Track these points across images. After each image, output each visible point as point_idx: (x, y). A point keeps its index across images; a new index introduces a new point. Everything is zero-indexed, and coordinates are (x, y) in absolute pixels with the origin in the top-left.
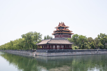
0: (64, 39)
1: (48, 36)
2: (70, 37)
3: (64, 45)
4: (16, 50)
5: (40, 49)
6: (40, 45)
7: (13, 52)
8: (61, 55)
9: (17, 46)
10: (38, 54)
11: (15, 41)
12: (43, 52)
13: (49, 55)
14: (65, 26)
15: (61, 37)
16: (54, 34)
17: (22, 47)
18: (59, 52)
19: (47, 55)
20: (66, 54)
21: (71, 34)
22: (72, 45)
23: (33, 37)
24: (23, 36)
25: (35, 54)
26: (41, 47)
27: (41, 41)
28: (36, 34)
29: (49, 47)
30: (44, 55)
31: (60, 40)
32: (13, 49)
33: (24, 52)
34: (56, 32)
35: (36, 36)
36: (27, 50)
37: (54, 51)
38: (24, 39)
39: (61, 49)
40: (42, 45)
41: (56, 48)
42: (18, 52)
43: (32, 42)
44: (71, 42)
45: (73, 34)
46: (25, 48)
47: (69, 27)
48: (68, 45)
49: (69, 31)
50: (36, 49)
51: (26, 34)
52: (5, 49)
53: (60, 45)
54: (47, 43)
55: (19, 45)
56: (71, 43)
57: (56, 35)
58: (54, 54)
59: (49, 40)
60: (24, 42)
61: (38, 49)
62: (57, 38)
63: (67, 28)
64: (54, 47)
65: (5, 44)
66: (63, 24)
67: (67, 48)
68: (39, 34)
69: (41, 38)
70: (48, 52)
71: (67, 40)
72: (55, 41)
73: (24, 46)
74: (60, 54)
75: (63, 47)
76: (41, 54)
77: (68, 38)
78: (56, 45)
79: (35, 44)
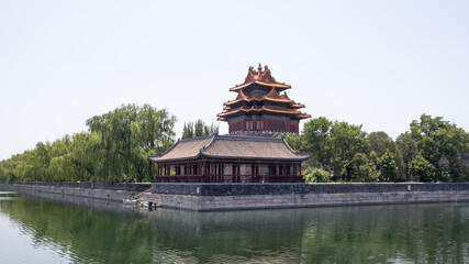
0: (268, 139)
1: (199, 125)
2: (295, 129)
3: (271, 163)
4: (61, 182)
5: (168, 179)
6: (167, 164)
7: (51, 192)
8: (258, 205)
9: (66, 165)
10: (159, 200)
11: (58, 144)
12: (182, 191)
13: (208, 205)
14: (272, 80)
15: (255, 129)
16: (226, 118)
17: (90, 171)
18: (248, 193)
19: (197, 207)
20: (277, 200)
21: (298, 118)
22: (303, 164)
23: (136, 126)
24: (95, 124)
25: (144, 200)
26: (173, 173)
27: (170, 147)
28: (149, 113)
29: (205, 172)
30: (185, 204)
31: (252, 144)
32: (49, 180)
33: (98, 192)
34: (233, 106)
35: (152, 126)
36: (113, 185)
37: (230, 187)
38: (97, 137)
39: (258, 179)
40: (178, 163)
41: (236, 177)
42: (70, 190)
43: (133, 150)
44: (301, 152)
45: (305, 116)
46: (103, 173)
47: (290, 87)
48: (285, 164)
49: (290, 105)
50: (152, 179)
51: (108, 116)
52: (13, 178)
53: (253, 163)
54: (201, 156)
55: (77, 163)
56: (300, 157)
57: (234, 120)
58: (226, 202)
59: (208, 143)
60: (97, 147)
61: (160, 179)
62: (240, 134)
63: (282, 93)
64: (228, 170)
65: (15, 158)
66: (267, 75)
67: (281, 174)
68: (163, 114)
69: (174, 134)
70: (203, 193)
71: (281, 141)
72: (232, 144)
73: (99, 166)
74: (255, 201)
75: (264, 171)
76: (174, 200)
77: (288, 135)
78: (236, 162)
79: (145, 157)
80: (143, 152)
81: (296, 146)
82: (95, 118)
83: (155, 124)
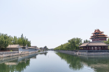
0: (100, 42)
1: (86, 40)
2: (106, 40)
3: (101, 46)
4: (65, 50)
5: (81, 50)
6: (81, 47)
7: (63, 52)
8: (99, 54)
9: (65, 48)
10: (80, 53)
11: (64, 44)
12: (84, 52)
13: (89, 54)
14: (100, 31)
15: (97, 40)
16: (91, 39)
17: (69, 48)
18: (97, 52)
19: (87, 54)
20: (103, 53)
21: (106, 38)
22: (108, 46)
23: (75, 41)
24: (69, 41)
25: (78, 53)
26: (82, 48)
27: (81, 44)
28: (77, 39)
29: (88, 48)
30: (85, 54)
31: (97, 43)
32: (63, 50)
33: (70, 52)
34: (92, 37)
35: (78, 41)
36: (73, 51)
37: (93, 51)
38: (69, 43)
39: (99, 49)
40: (83, 47)
41: (94, 49)
42: (66, 51)
43: (75, 45)
44: (108, 44)
45: (108, 37)
46: (71, 49)
47: (104, 32)
48: (104, 46)
49: (104, 35)
50: (79, 50)
51: (71, 40)
52: (58, 50)
53: (97, 46)
54: (87, 46)
55: (67, 47)
56: (107, 45)
57: (93, 39)
58: (93, 54)
59: (88, 43)
60: (70, 45)
61: (80, 50)
62: (94, 41)
63: (102, 33)
64: (92, 48)
65: (58, 47)
66: (99, 30)
67: (103, 48)
68: (80, 39)
69: (81, 42)
70: (88, 52)
71: (103, 42)
72: (93, 43)
73: (70, 48)
74: (98, 53)
75: (100, 48)
77: (104, 41)
78: (94, 47)
79: (77, 46)
80: (77, 45)
81: (107, 43)
82: (69, 40)
83: (79, 41)
